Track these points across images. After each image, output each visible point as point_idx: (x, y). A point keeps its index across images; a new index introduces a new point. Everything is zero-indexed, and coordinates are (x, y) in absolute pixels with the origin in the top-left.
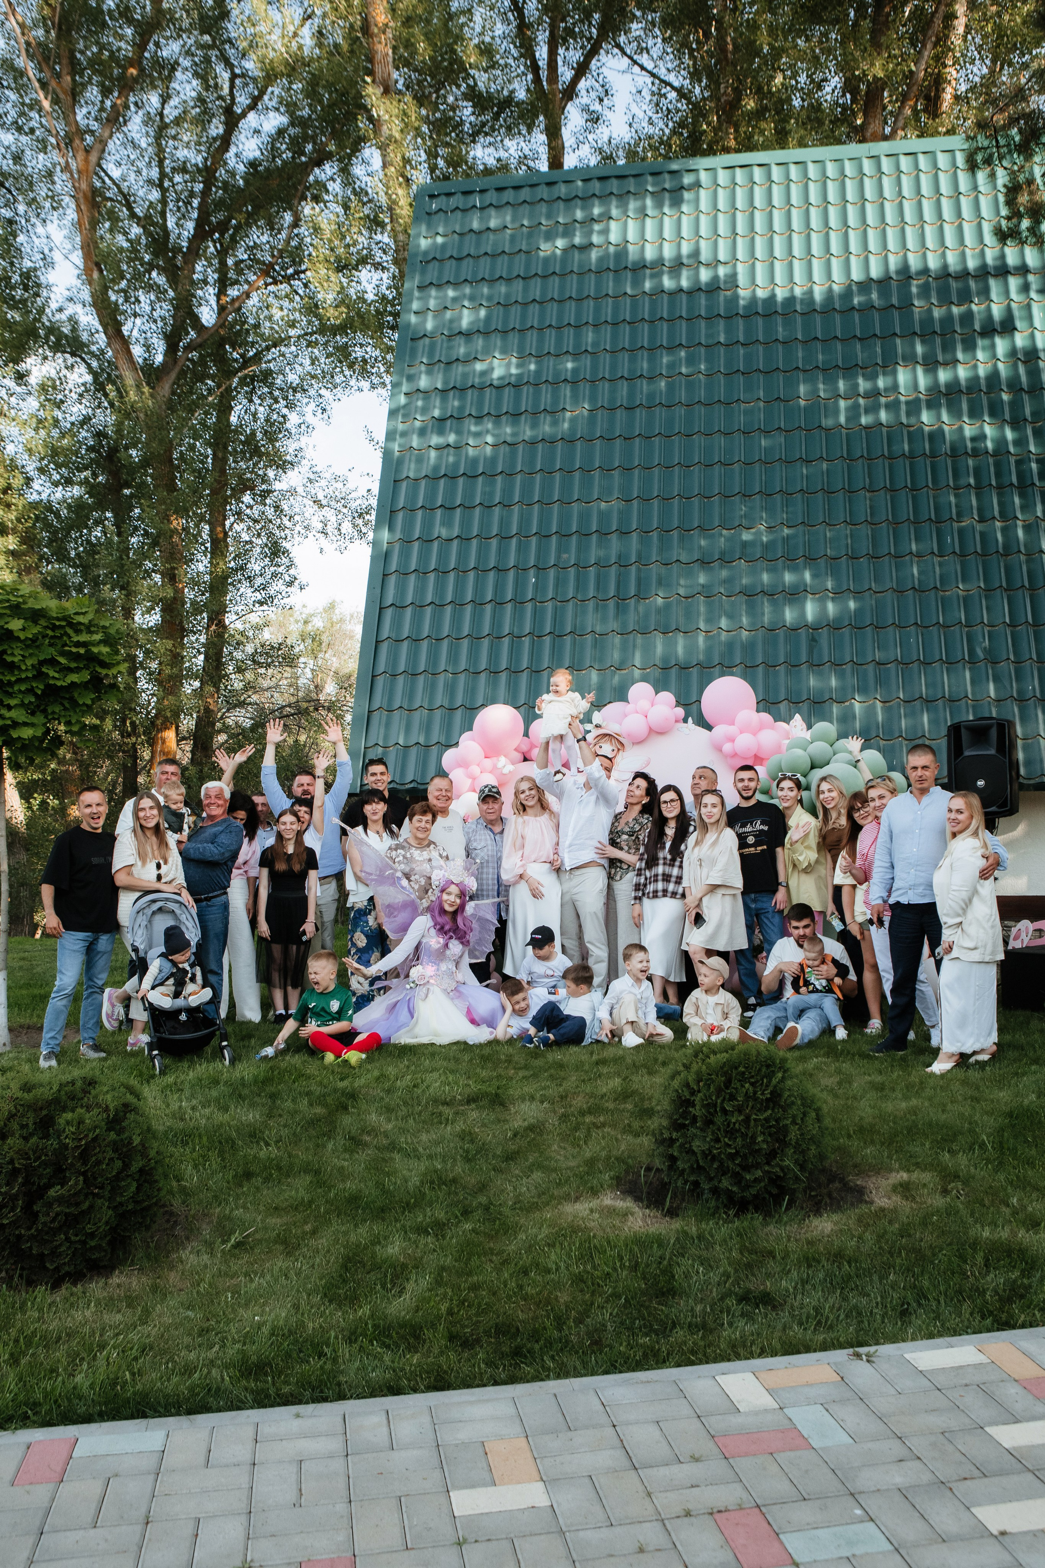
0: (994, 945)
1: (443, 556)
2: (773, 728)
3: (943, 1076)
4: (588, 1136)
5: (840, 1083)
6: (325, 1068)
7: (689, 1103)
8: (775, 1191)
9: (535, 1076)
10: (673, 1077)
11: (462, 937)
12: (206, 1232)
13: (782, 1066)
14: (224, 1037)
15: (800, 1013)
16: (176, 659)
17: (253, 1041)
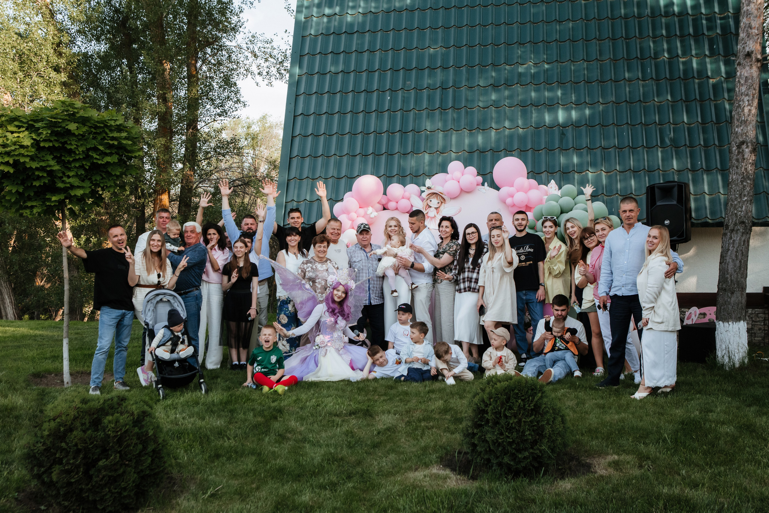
0: (675, 321)
1: (333, 83)
2: (537, 189)
3: (641, 400)
4: (423, 434)
5: (577, 404)
6: (263, 395)
7: (484, 412)
8: (536, 465)
9: (391, 399)
10: (474, 397)
11: (346, 317)
12: (193, 488)
13: (541, 390)
14: (202, 377)
15: (554, 363)
16: (167, 149)
17: (219, 380)
